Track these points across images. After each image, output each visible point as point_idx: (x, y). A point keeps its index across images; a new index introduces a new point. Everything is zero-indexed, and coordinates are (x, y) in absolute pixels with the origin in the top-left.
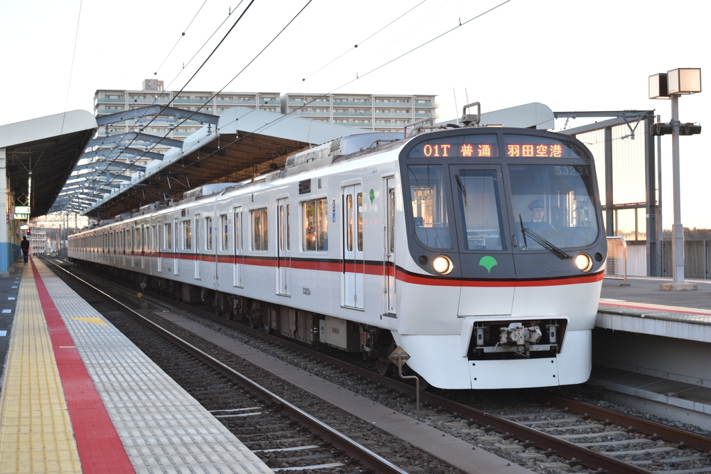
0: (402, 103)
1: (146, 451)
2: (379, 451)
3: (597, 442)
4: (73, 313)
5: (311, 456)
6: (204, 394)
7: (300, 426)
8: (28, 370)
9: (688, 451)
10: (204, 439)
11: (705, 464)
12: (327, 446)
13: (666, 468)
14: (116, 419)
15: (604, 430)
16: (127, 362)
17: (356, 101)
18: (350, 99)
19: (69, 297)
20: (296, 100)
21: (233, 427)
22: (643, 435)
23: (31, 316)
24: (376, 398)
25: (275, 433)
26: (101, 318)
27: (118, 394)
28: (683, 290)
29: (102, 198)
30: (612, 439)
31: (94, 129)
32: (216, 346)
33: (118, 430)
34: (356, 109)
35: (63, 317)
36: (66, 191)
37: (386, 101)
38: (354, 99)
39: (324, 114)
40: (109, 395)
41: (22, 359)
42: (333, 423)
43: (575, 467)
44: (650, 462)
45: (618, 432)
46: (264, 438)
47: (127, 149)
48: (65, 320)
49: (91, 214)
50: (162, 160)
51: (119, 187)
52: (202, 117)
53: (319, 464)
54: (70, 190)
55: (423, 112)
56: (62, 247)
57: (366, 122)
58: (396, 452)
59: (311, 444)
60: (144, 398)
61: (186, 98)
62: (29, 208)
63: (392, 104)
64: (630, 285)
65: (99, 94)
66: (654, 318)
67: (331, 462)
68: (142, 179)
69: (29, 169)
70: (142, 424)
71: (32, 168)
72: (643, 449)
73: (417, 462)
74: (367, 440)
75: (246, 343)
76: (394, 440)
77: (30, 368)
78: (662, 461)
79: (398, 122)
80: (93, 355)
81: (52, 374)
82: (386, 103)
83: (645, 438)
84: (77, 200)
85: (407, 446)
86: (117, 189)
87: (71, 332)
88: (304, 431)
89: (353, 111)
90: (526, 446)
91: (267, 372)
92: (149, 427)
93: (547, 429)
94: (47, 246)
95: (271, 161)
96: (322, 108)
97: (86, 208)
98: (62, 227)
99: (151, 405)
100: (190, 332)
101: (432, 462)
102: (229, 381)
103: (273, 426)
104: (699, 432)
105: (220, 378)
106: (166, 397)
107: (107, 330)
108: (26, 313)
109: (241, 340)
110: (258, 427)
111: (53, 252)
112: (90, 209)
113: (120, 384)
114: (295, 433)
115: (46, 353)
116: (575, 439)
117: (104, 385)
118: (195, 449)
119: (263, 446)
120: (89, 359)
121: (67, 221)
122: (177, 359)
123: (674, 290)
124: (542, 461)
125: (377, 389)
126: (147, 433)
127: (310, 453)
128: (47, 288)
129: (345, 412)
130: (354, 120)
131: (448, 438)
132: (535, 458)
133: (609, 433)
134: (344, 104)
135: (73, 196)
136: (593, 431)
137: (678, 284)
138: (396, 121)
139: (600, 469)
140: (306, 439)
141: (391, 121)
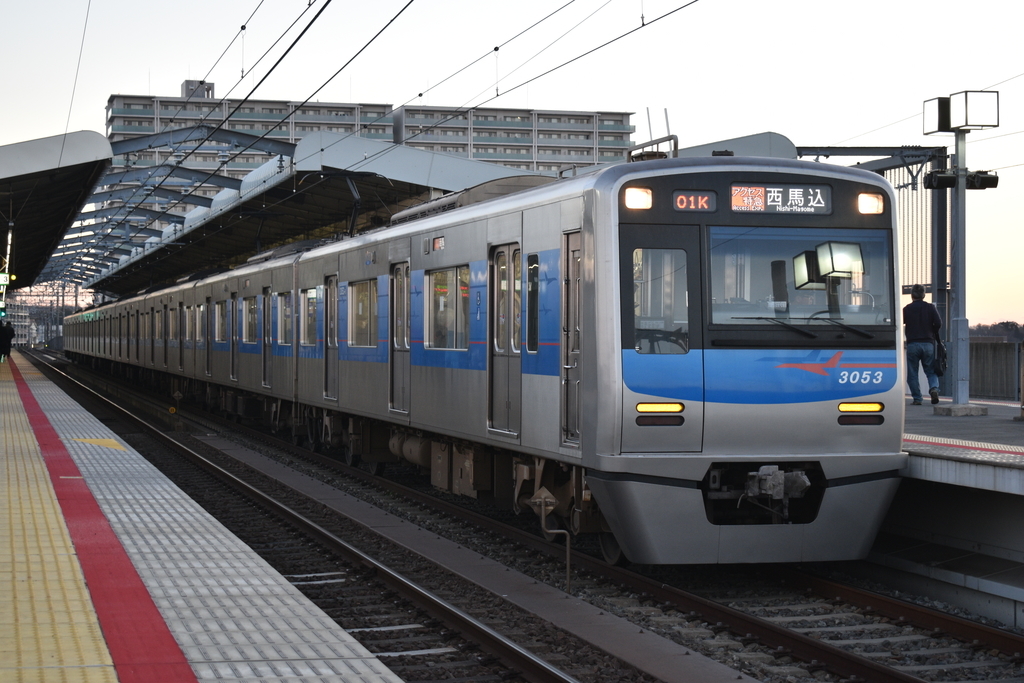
0: (579, 125)
1: (180, 602)
2: (508, 632)
3: (819, 627)
4: (77, 431)
5: (412, 639)
7: (399, 598)
8: (18, 506)
9: (944, 641)
10: (257, 591)
11: (965, 659)
12: (435, 626)
13: (908, 662)
14: (141, 567)
15: (831, 611)
16: (155, 498)
17: (508, 119)
18: (500, 116)
19: (69, 410)
20: (417, 116)
22: (885, 619)
23: (15, 436)
24: (511, 562)
25: (364, 608)
26: (116, 439)
27: (142, 537)
28: (967, 415)
29: (117, 263)
30: (840, 624)
31: (107, 159)
32: (285, 486)
33: (143, 580)
34: (508, 132)
35: (62, 437)
36: (62, 250)
37: (554, 121)
38: (505, 117)
39: (460, 139)
40: (131, 538)
41: (9, 491)
42: (447, 595)
43: (782, 659)
44: (888, 654)
45: (851, 615)
46: (347, 614)
47: (159, 190)
48: (65, 442)
49: (98, 287)
50: (209, 207)
51: (144, 247)
52: (270, 145)
53: (422, 649)
54: (69, 249)
55: (611, 139)
56: (54, 335)
57: (523, 152)
58: (532, 635)
59: (414, 623)
60: (178, 542)
61: (247, 111)
62: (7, 276)
63: (564, 126)
65: (115, 102)
67: (440, 647)
68: (179, 235)
69: (8, 217)
70: (175, 572)
71: (14, 217)
72: (882, 637)
73: (560, 649)
74: (492, 618)
75: (328, 482)
76: (532, 619)
77: (20, 503)
78: (904, 653)
79: (573, 153)
80: (108, 488)
81: (52, 511)
82: (554, 124)
83: (888, 622)
84: (79, 265)
85: (549, 627)
86: (140, 249)
87: (75, 457)
88: (405, 605)
89: (504, 135)
90: (717, 631)
91: (358, 524)
92: (184, 576)
93: (750, 609)
94: (30, 334)
95: (372, 213)
96: (456, 130)
97: (92, 276)
98: (55, 305)
99: (187, 550)
100: (246, 466)
101: (581, 648)
102: (301, 535)
103: (361, 598)
104: (966, 616)
105: (288, 531)
106: (208, 541)
107: (126, 457)
108: (8, 432)
109: (321, 478)
111: (40, 342)
112: (98, 278)
113: (146, 525)
114: (392, 608)
115: (43, 486)
116: (790, 623)
117: (123, 526)
118: (243, 602)
119: (344, 623)
120: (102, 494)
121: (63, 296)
123: (953, 414)
124: (737, 651)
125: (515, 550)
126: (182, 583)
127: (411, 635)
128: (36, 397)
129: (465, 580)
130: (505, 149)
131: (609, 617)
132: (727, 647)
133: (838, 616)
134: (491, 123)
135: (73, 258)
136: (816, 613)
137: (960, 406)
138: (569, 151)
139: (814, 662)
140: (407, 615)
141: (563, 151)
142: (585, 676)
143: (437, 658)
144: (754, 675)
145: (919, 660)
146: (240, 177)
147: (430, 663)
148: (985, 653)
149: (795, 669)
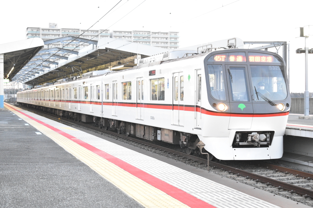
0: (164, 35)
15: (286, 176)
17: (143, 34)
18: (141, 33)
20: (117, 33)
22: (304, 178)
28: (309, 119)
29: (35, 76)
30: (291, 179)
39: (129, 39)
45: (293, 177)
47: (54, 55)
50: (67, 60)
52: (90, 42)
55: (173, 39)
57: (148, 43)
61: (67, 32)
62: (9, 80)
63: (160, 35)
65: (28, 29)
66: (305, 130)
68: (57, 68)
69: (14, 63)
72: (305, 183)
82: (157, 35)
86: (43, 72)
87: (67, 133)
89: (142, 38)
90: (257, 182)
95: (118, 61)
96: (128, 37)
111: (6, 99)
112: (27, 80)
121: (14, 86)
123: (305, 119)
124: (266, 187)
130: (143, 42)
132: (263, 186)
133: (289, 177)
134: (138, 35)
136: (282, 176)
137: (307, 116)
138: (161, 43)
141: (159, 43)
144: (277, 195)
146: (78, 51)
149: (286, 192)
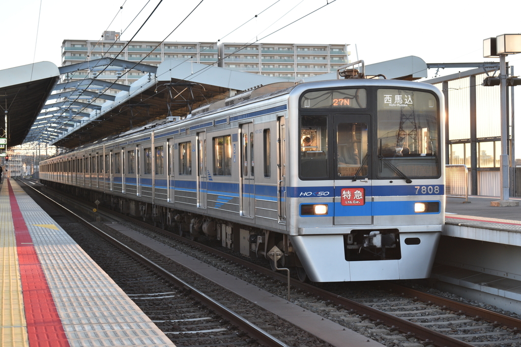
0: (320, 51)
2: (254, 321)
3: (417, 316)
4: (36, 221)
5: (204, 324)
6: (134, 283)
7: (201, 305)
9: (480, 322)
11: (489, 331)
12: (217, 318)
13: (459, 333)
15: (425, 308)
16: (67, 253)
17: (281, 49)
18: (276, 48)
19: (34, 210)
20: (231, 48)
21: (152, 305)
22: (452, 312)
23: (3, 223)
24: (263, 286)
25: (182, 310)
26: (55, 225)
28: (508, 206)
29: (67, 131)
30: (429, 314)
31: (57, 76)
32: (150, 249)
34: (281, 56)
35: (27, 224)
36: (37, 125)
37: (306, 50)
38: (279, 48)
39: (254, 60)
40: (50, 271)
42: (226, 303)
43: (394, 332)
44: (450, 329)
45: (435, 310)
46: (173, 313)
47: (85, 92)
48: (28, 226)
49: (58, 144)
51: (80, 122)
52: (144, 67)
53: (209, 329)
54: (40, 124)
55: (337, 59)
56: (35, 171)
57: (289, 67)
58: (266, 322)
59: (207, 317)
60: (73, 273)
61: (138, 47)
62: (6, 139)
63: (311, 52)
64: (470, 202)
65: (66, 43)
66: (467, 226)
67: (218, 328)
68: (98, 116)
69: (5, 109)
70: (67, 286)
71: (8, 108)
72: (448, 321)
73: (280, 328)
74: (248, 314)
75: (173, 247)
76: (268, 314)
78: (458, 329)
79: (316, 67)
80: (44, 248)
81: (13, 259)
83: (454, 314)
84: (46, 132)
85: (275, 317)
86: (78, 124)
87: (31, 233)
88: (204, 308)
89: (278, 58)
90: (363, 319)
91: (185, 268)
93: (383, 308)
94: (22, 170)
96: (252, 55)
97: (54, 139)
98: (35, 155)
100: (131, 239)
101: (290, 328)
102: (155, 274)
103: (181, 305)
104: (494, 310)
105: (149, 272)
106: (88, 272)
107: (58, 233)
109: (170, 245)
110: (170, 305)
111: (28, 175)
112: (57, 139)
113: (59, 265)
114: (197, 310)
116: (402, 315)
117: (47, 266)
119: (171, 317)
120: (40, 251)
121: (39, 150)
122: (118, 258)
123: (501, 206)
124: (372, 328)
125: (266, 280)
127: (204, 322)
128: (18, 204)
129: (237, 295)
130: (279, 66)
131: (308, 312)
132: (367, 326)
133: (428, 311)
134: (271, 52)
135: (43, 129)
136: (417, 309)
137: (504, 201)
138: (314, 66)
139: (409, 333)
140: (204, 313)
141: (311, 66)
142: (290, 341)
143: (215, 334)
144: (377, 340)
145: (465, 332)
146: (129, 85)
147: (211, 336)
148: (500, 328)
149: (399, 337)
